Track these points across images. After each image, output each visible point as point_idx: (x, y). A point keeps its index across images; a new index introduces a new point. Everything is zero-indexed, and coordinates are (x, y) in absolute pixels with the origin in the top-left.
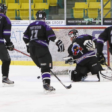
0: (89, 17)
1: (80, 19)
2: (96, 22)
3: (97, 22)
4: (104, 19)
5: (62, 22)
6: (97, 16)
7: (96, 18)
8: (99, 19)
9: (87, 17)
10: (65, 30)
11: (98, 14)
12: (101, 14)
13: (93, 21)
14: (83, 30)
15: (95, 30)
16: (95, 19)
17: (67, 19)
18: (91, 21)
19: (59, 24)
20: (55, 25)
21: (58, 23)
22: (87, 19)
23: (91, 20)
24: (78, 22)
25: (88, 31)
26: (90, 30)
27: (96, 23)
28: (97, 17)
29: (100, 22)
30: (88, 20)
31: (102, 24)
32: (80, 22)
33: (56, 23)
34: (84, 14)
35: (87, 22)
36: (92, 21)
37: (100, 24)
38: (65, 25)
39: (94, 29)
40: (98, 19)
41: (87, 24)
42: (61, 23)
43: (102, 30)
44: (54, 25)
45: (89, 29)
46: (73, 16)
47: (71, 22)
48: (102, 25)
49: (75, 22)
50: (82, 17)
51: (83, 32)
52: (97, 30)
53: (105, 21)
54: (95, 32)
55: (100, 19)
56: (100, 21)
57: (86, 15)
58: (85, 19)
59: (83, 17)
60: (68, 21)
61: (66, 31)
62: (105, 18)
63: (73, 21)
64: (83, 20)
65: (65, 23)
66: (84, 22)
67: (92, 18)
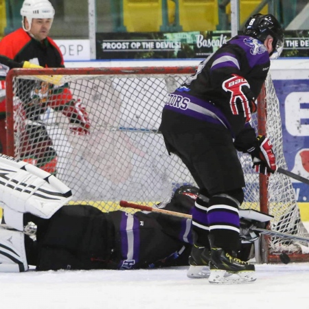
0: (184, 28)
1: (148, 36)
2: (212, 47)
3: (217, 44)
5: (80, 48)
6: (216, 21)
7: (211, 32)
8: (224, 35)
9: (174, 25)
10: (93, 78)
12: (232, 15)
13: (201, 42)
14: (161, 77)
16: (209, 36)
17: (100, 37)
18: (191, 44)
19: (67, 57)
22: (176, 35)
23: (194, 37)
24: (141, 47)
25: (181, 82)
27: (210, 49)
28: (215, 28)
30: (182, 40)
32: (150, 45)
34: (166, 16)
35: (177, 48)
36: (195, 44)
38: (92, 60)
40: (219, 35)
41: (176, 54)
42: (74, 52)
45: (188, 75)
46: (119, 22)
47: (116, 46)
49: (130, 48)
50: (158, 29)
55: (229, 35)
57: (171, 19)
58: (168, 35)
59: (161, 27)
60: (104, 45)
61: (97, 82)
63: (123, 44)
64: (159, 40)
65: (91, 52)
66: (166, 46)
67: (194, 33)
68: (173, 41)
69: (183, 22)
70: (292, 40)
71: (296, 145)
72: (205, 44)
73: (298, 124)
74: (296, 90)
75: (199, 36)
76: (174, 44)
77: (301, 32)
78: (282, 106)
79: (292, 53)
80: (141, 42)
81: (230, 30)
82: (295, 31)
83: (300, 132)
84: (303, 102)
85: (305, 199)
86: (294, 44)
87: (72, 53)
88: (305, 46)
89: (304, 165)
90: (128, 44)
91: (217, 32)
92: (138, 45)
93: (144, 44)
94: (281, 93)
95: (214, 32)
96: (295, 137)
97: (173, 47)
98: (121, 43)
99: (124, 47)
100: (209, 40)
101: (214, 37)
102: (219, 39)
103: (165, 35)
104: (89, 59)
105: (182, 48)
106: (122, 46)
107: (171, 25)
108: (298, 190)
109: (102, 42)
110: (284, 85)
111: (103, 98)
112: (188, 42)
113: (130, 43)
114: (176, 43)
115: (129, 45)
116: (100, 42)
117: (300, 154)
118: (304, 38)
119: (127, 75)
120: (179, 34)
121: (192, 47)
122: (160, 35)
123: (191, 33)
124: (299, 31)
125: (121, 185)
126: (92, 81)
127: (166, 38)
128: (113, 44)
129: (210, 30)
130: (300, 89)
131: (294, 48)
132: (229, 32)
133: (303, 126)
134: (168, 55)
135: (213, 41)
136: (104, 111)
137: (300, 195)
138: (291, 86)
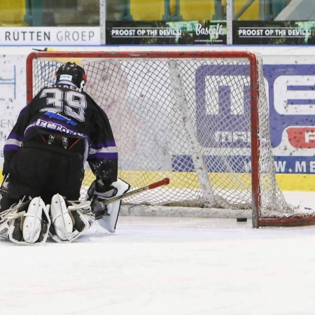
0: (184, 18)
1: (152, 24)
2: (209, 35)
3: (214, 33)
4: (237, 25)
5: (91, 34)
6: (213, 12)
7: (209, 21)
8: (220, 24)
9: (176, 15)
10: (104, 61)
11: (216, 8)
12: (228, 7)
13: (199, 30)
14: (165, 60)
15: (208, 62)
16: (207, 25)
17: (110, 24)
18: (190, 32)
19: (80, 42)
20: (68, 42)
21: (76, 37)
22: (177, 24)
23: (193, 26)
24: (146, 34)
25: (183, 65)
26: (192, 63)
27: (208, 37)
28: (211, 17)
29: (223, 34)
30: (183, 28)
31: (230, 40)
32: (154, 33)
33: (71, 37)
34: (168, 8)
35: (178, 35)
36: (194, 32)
37: (222, 40)
38: (102, 45)
39: (206, 59)
40: (216, 24)
41: (177, 40)
42: (86, 38)
43: (231, 64)
44: (64, 42)
45: (189, 59)
47: (124, 33)
48: (230, 45)
49: (136, 34)
50: (161, 18)
51: (166, 68)
52: (215, 63)
53: (240, 32)
54: (209, 69)
55: (224, 25)
56: (224, 29)
57: (172, 10)
58: (170, 24)
59: (163, 17)
60: (113, 32)
61: (107, 64)
62: (239, 19)
63: (130, 31)
64: (162, 28)
65: (102, 38)
66: (169, 34)
67: (193, 22)
68: (174, 29)
69: (183, 13)
70: (281, 30)
71: (283, 123)
72: (203, 32)
73: (285, 104)
74: (284, 73)
75: (197, 25)
76: (175, 32)
77: (289, 23)
78: (271, 87)
79: (280, 41)
80: (146, 30)
81: (226, 19)
82: (284, 21)
83: (287, 111)
84: (289, 84)
85: (290, 170)
86: (283, 33)
87: (84, 38)
88: (292, 35)
89: (290, 140)
90: (134, 31)
91: (214, 21)
92: (143, 32)
93: (148, 31)
94: (271, 76)
95: (211, 21)
96: (282, 116)
97: (174, 34)
98: (129, 30)
99: (131, 34)
100: (207, 29)
101: (211, 26)
102: (216, 28)
103: (167, 23)
104: (99, 44)
105: (182, 35)
106: (128, 32)
107: (173, 15)
108: (285, 163)
109: (111, 29)
110: (273, 69)
111: (113, 79)
112: (188, 30)
113: (137, 30)
114: (177, 31)
115: (136, 32)
116: (109, 29)
117: (287, 131)
118: (291, 28)
119: (134, 59)
120: (180, 23)
121: (191, 35)
122: (163, 24)
123: (190, 22)
124: (287, 21)
125: (127, 156)
126: (103, 64)
127: (168, 26)
128: (121, 31)
129: (207, 19)
130: (287, 73)
131: (282, 37)
132: (225, 21)
133: (290, 106)
134: (170, 41)
135: (210, 29)
136: (114, 91)
137: (286, 167)
138: (280, 70)
